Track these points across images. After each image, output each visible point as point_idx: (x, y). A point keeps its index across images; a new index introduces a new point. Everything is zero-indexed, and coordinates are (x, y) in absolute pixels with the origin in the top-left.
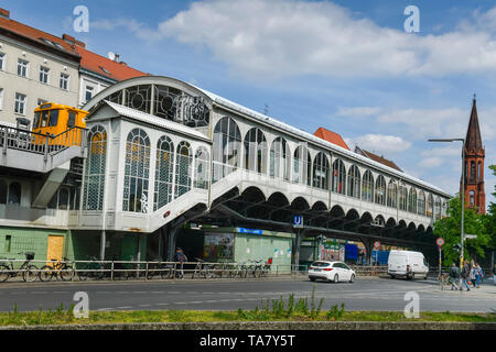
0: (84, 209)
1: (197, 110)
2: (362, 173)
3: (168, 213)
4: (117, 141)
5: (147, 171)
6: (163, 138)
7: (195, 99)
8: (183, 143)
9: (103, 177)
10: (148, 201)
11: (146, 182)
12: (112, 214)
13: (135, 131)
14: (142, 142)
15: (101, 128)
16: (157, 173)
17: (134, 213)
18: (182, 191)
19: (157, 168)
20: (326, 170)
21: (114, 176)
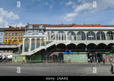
10: (29, 50)
11: (29, 47)
17: (26, 52)
18: (38, 47)
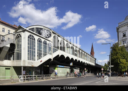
0: (16, 60)
1: (47, 33)
2: (83, 53)
3: (42, 61)
4: (24, 38)
5: (35, 48)
6: (39, 39)
7: (47, 30)
8: (45, 41)
9: (21, 50)
11: (35, 52)
12: (24, 61)
13: (30, 35)
14: (33, 39)
15: (20, 35)
16: (38, 49)
17: (32, 61)
18: (45, 55)
19: (38, 47)
20: (77, 52)
21: (24, 49)
